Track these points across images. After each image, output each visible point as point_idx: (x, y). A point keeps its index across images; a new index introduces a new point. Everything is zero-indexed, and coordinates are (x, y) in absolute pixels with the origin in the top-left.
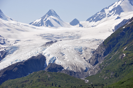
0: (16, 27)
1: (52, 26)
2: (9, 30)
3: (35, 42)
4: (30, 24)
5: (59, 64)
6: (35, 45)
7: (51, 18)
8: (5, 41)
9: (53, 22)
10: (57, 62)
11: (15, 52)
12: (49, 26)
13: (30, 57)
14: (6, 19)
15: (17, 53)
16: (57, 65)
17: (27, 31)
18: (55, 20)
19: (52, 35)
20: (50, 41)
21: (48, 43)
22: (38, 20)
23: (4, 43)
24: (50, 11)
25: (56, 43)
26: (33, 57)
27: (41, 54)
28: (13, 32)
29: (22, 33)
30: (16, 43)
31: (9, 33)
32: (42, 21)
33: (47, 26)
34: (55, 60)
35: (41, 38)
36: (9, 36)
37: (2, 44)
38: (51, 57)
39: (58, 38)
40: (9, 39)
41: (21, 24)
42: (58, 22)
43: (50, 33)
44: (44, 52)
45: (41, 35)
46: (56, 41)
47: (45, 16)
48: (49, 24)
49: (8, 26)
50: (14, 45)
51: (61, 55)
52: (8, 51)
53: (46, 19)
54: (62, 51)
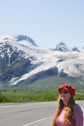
0: (42, 51)
1: (62, 51)
2: (38, 52)
4: (50, 49)
5: (66, 73)
6: (52, 61)
7: (61, 46)
8: (36, 58)
9: (63, 49)
10: (65, 71)
11: (41, 65)
12: (60, 51)
13: (49, 68)
14: (37, 46)
15: (42, 65)
16: (64, 73)
17: (48, 53)
18: (64, 48)
19: (62, 56)
20: (61, 59)
21: (59, 61)
22: (54, 47)
23: (36, 59)
24: (61, 42)
25: (64, 61)
26: (51, 68)
27: (56, 67)
28: (40, 54)
29: (45, 54)
30: (42, 60)
31: (38, 54)
32: (56, 48)
33: (59, 51)
34: (64, 70)
35: (55, 57)
36: (38, 56)
37: (35, 60)
38: (61, 68)
39: (65, 58)
40: (38, 58)
41: (45, 49)
42: (66, 49)
43: (61, 55)
44: (57, 65)
45: (56, 56)
46: (64, 60)
47: (58, 45)
48: (60, 49)
49: (38, 50)
50: (41, 61)
51: (67, 68)
52: (38, 64)
53: (59, 47)
54: (68, 66)
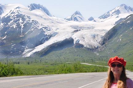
0: (57, 21)
1: (77, 20)
2: (52, 22)
3: (67, 30)
4: (65, 19)
5: (81, 44)
6: (67, 32)
7: (77, 16)
8: (50, 29)
9: (78, 18)
10: (81, 42)
11: (56, 36)
12: (76, 21)
13: (64, 39)
14: (51, 16)
15: (57, 36)
16: (80, 44)
17: (63, 23)
18: (80, 17)
19: (78, 26)
20: (76, 30)
21: (75, 31)
22: (70, 17)
23: (50, 30)
24: (77, 11)
25: (80, 31)
26: (66, 39)
27: (71, 37)
28: (55, 24)
29: (60, 24)
30: (56, 30)
31: (52, 24)
32: (72, 18)
33: (75, 21)
34: (79, 41)
35: (71, 28)
36: (53, 26)
37: (49, 31)
38: (77, 39)
39: (81, 28)
40: (53, 28)
41: (59, 19)
42: (81, 19)
43: (76, 25)
44: (73, 36)
45: (71, 26)
46: (80, 30)
47: (74, 14)
48: (76, 19)
49: (52, 20)
50: (55, 31)
51: (83, 38)
52: (52, 35)
53: (74, 16)
54: (83, 36)
